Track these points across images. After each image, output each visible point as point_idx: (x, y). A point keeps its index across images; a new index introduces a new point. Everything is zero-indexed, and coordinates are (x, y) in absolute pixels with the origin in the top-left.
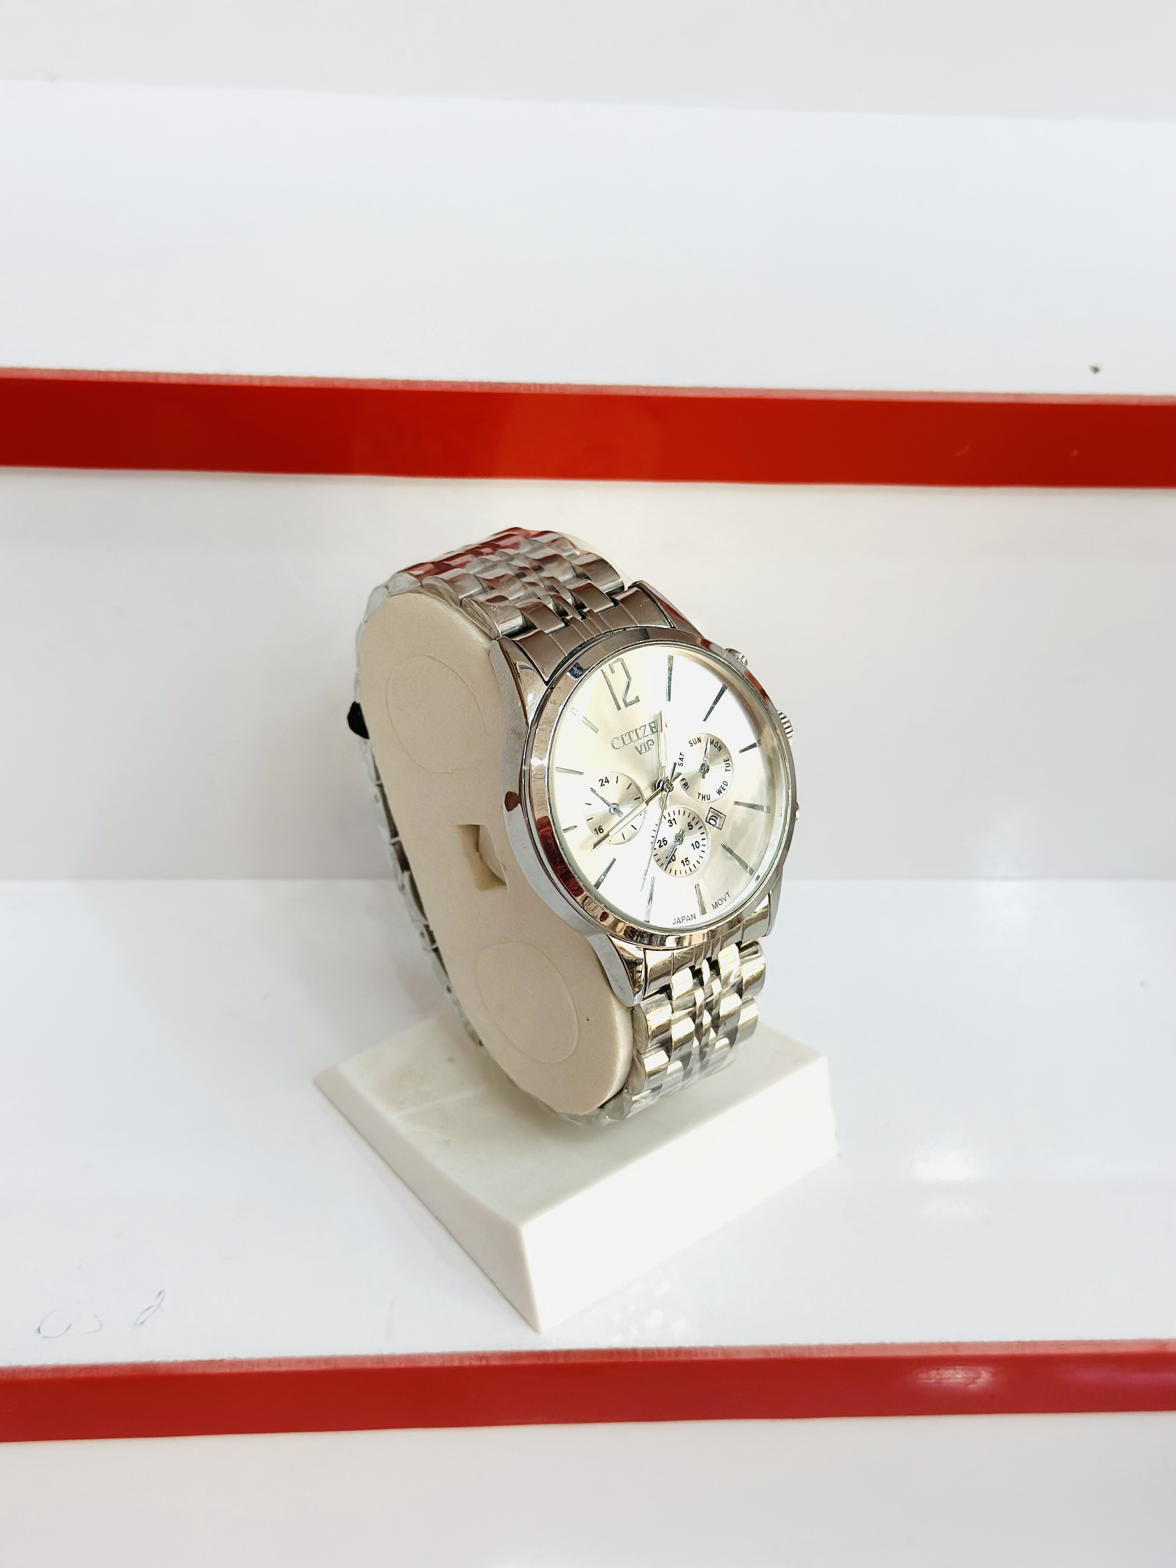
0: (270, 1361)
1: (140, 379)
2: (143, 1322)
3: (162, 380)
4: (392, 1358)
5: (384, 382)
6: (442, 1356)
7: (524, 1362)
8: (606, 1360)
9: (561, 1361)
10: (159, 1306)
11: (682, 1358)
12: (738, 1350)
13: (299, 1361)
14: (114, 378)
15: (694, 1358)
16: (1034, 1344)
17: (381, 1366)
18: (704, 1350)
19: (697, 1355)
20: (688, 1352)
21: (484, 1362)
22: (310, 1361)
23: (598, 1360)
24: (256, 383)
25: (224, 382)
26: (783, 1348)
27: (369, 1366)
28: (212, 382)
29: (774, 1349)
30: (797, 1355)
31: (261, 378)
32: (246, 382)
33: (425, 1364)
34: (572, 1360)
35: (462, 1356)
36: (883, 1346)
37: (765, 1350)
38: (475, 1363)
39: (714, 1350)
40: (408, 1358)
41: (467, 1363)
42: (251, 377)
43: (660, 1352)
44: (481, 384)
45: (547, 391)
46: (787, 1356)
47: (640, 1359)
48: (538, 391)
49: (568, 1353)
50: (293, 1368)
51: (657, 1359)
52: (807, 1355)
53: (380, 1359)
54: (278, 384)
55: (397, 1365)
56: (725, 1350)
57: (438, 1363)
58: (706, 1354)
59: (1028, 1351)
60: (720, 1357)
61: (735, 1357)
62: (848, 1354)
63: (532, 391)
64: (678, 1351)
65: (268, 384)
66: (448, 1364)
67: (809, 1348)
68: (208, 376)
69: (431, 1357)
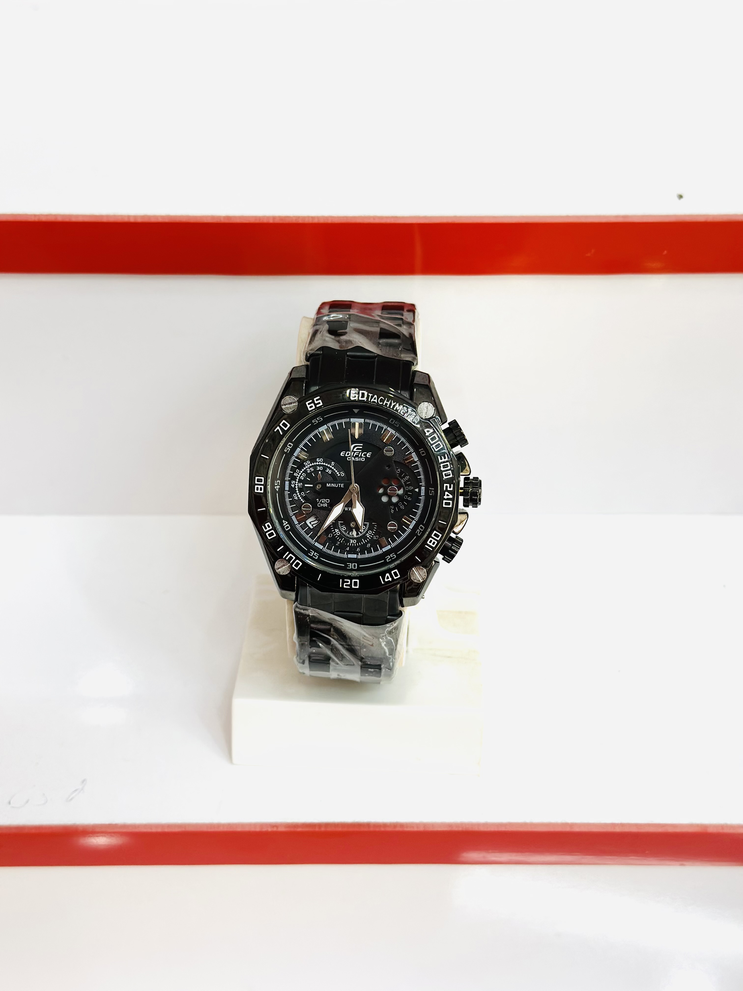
0: (145, 826)
1: (60, 219)
2: (71, 799)
3: (74, 220)
4: (219, 825)
5: (213, 217)
6: (250, 825)
7: (299, 829)
8: (351, 829)
9: (323, 829)
10: (82, 789)
11: (398, 829)
12: (433, 825)
13: (162, 826)
14: (44, 219)
15: (406, 829)
16: (622, 825)
17: (213, 830)
18: (412, 825)
19: (407, 827)
20: (402, 825)
21: (275, 829)
22: (169, 826)
23: (345, 829)
24: (132, 220)
25: (112, 220)
26: (462, 824)
27: (205, 829)
28: (105, 220)
29: (457, 825)
30: (470, 829)
31: (135, 217)
32: (126, 220)
33: (239, 829)
34: (329, 829)
35: (262, 825)
36: (525, 824)
37: (450, 825)
38: (270, 830)
39: (418, 825)
40: (229, 825)
41: (264, 829)
42: (129, 217)
43: (385, 825)
44: (274, 218)
45: (316, 221)
46: (464, 830)
47: (372, 829)
48: (310, 221)
49: (327, 825)
50: (159, 830)
51: (382, 829)
52: (476, 829)
53: (211, 825)
54: (146, 220)
55: (221, 829)
56: (425, 825)
57: (247, 829)
58: (413, 827)
59: (618, 830)
60: (421, 829)
61: (431, 829)
62: (503, 829)
63: (306, 221)
64: (395, 825)
65: (139, 220)
66: (253, 829)
67: (479, 825)
68: (102, 216)
69: (243, 825)
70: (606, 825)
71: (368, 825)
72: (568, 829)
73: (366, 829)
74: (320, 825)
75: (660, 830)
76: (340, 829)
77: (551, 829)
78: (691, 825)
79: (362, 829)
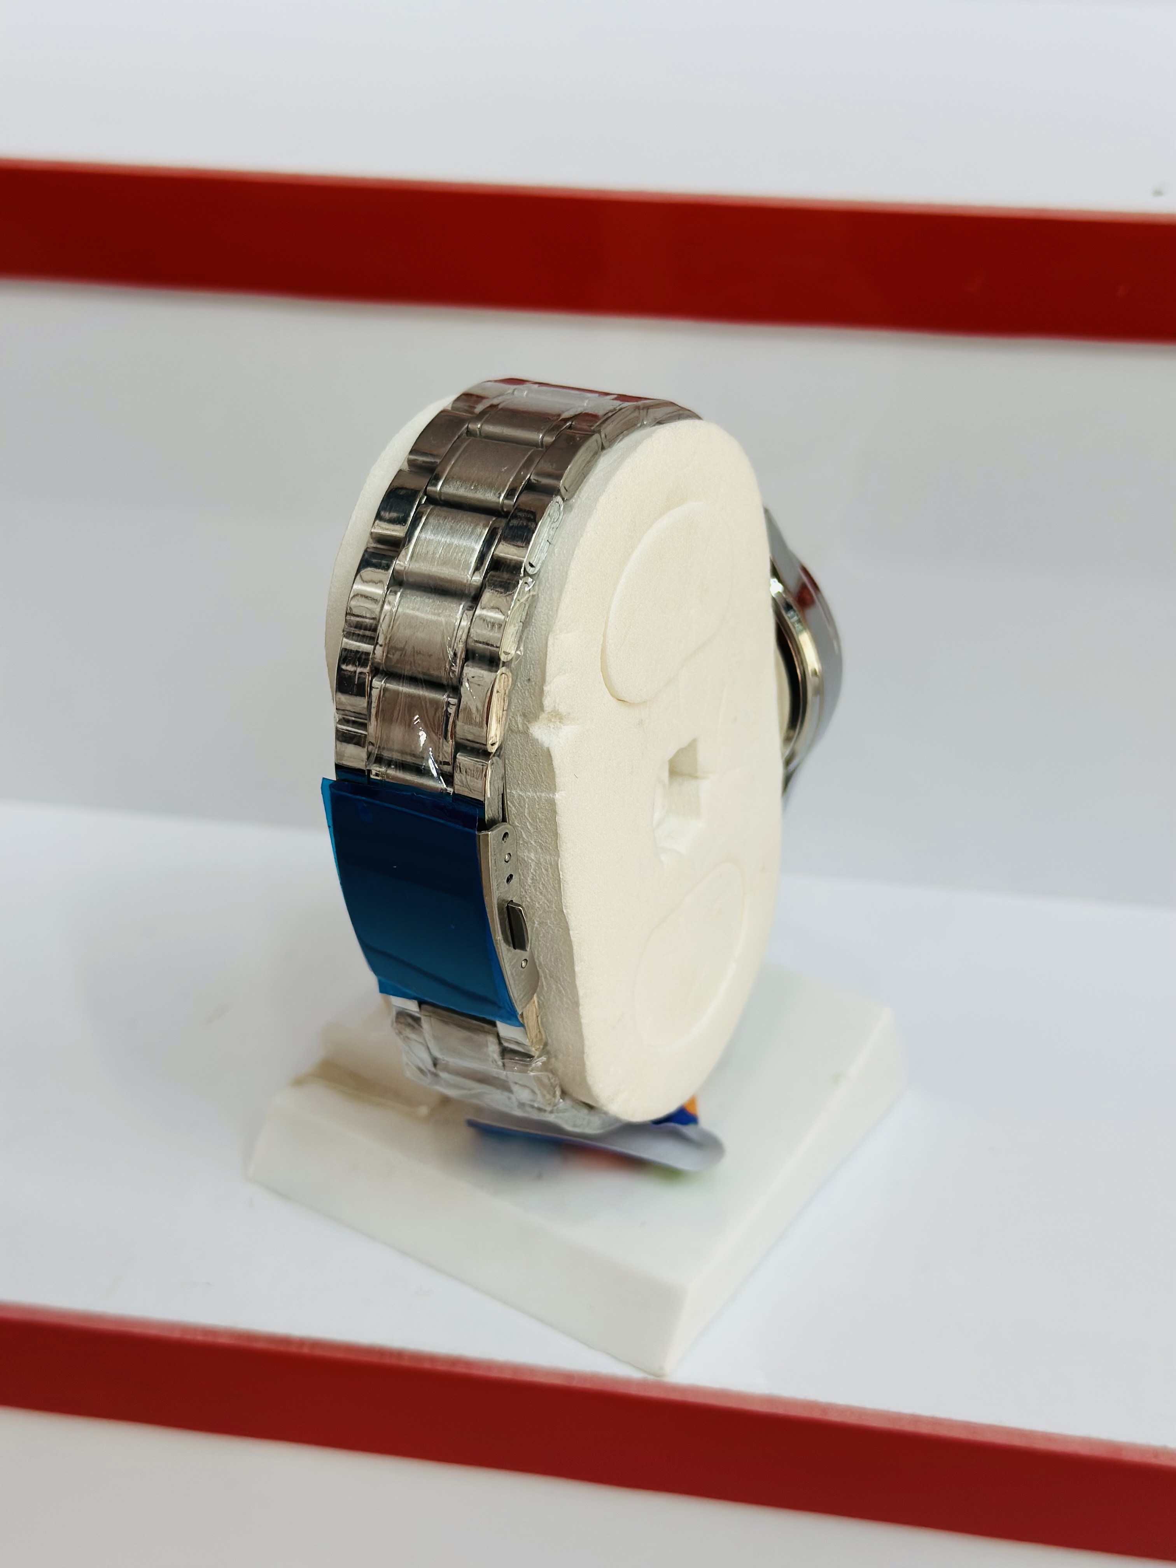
4: (100, 1318)
7: (260, 1345)
9: (306, 1351)
12: (532, 1370)
18: (490, 1365)
20: (468, 1363)
29: (583, 1377)
30: (609, 1388)
33: (137, 1330)
34: (318, 1352)
35: (186, 1328)
37: (569, 1376)
38: (200, 1338)
39: (502, 1367)
41: (189, 1337)
47: (405, 1363)
49: (316, 1344)
52: (622, 1390)
53: (87, 1317)
56: (516, 1368)
57: (153, 1332)
59: (924, 1430)
60: (507, 1375)
70: (899, 1417)
71: (399, 1354)
72: (817, 1415)
73: (394, 1361)
74: (302, 1342)
75: (1017, 1442)
76: (340, 1355)
77: (780, 1411)
78: (1087, 1441)
79: (387, 1361)
